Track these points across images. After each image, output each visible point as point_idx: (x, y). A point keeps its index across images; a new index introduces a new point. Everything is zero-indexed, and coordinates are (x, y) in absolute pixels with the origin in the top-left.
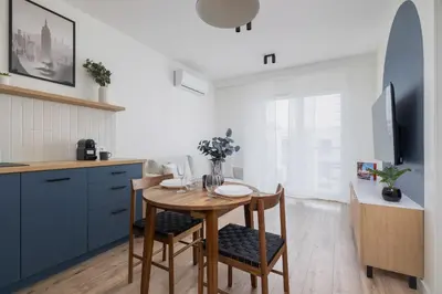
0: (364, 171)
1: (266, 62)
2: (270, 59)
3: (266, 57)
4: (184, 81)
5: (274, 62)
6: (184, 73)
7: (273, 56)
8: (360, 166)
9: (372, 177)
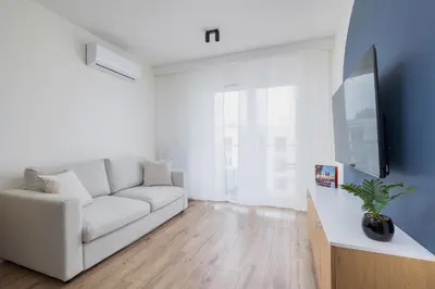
0: (323, 176)
1: (208, 41)
2: (212, 36)
3: (208, 33)
4: (99, 59)
5: (217, 40)
6: (99, 48)
7: (217, 31)
8: (319, 169)
9: (333, 184)
